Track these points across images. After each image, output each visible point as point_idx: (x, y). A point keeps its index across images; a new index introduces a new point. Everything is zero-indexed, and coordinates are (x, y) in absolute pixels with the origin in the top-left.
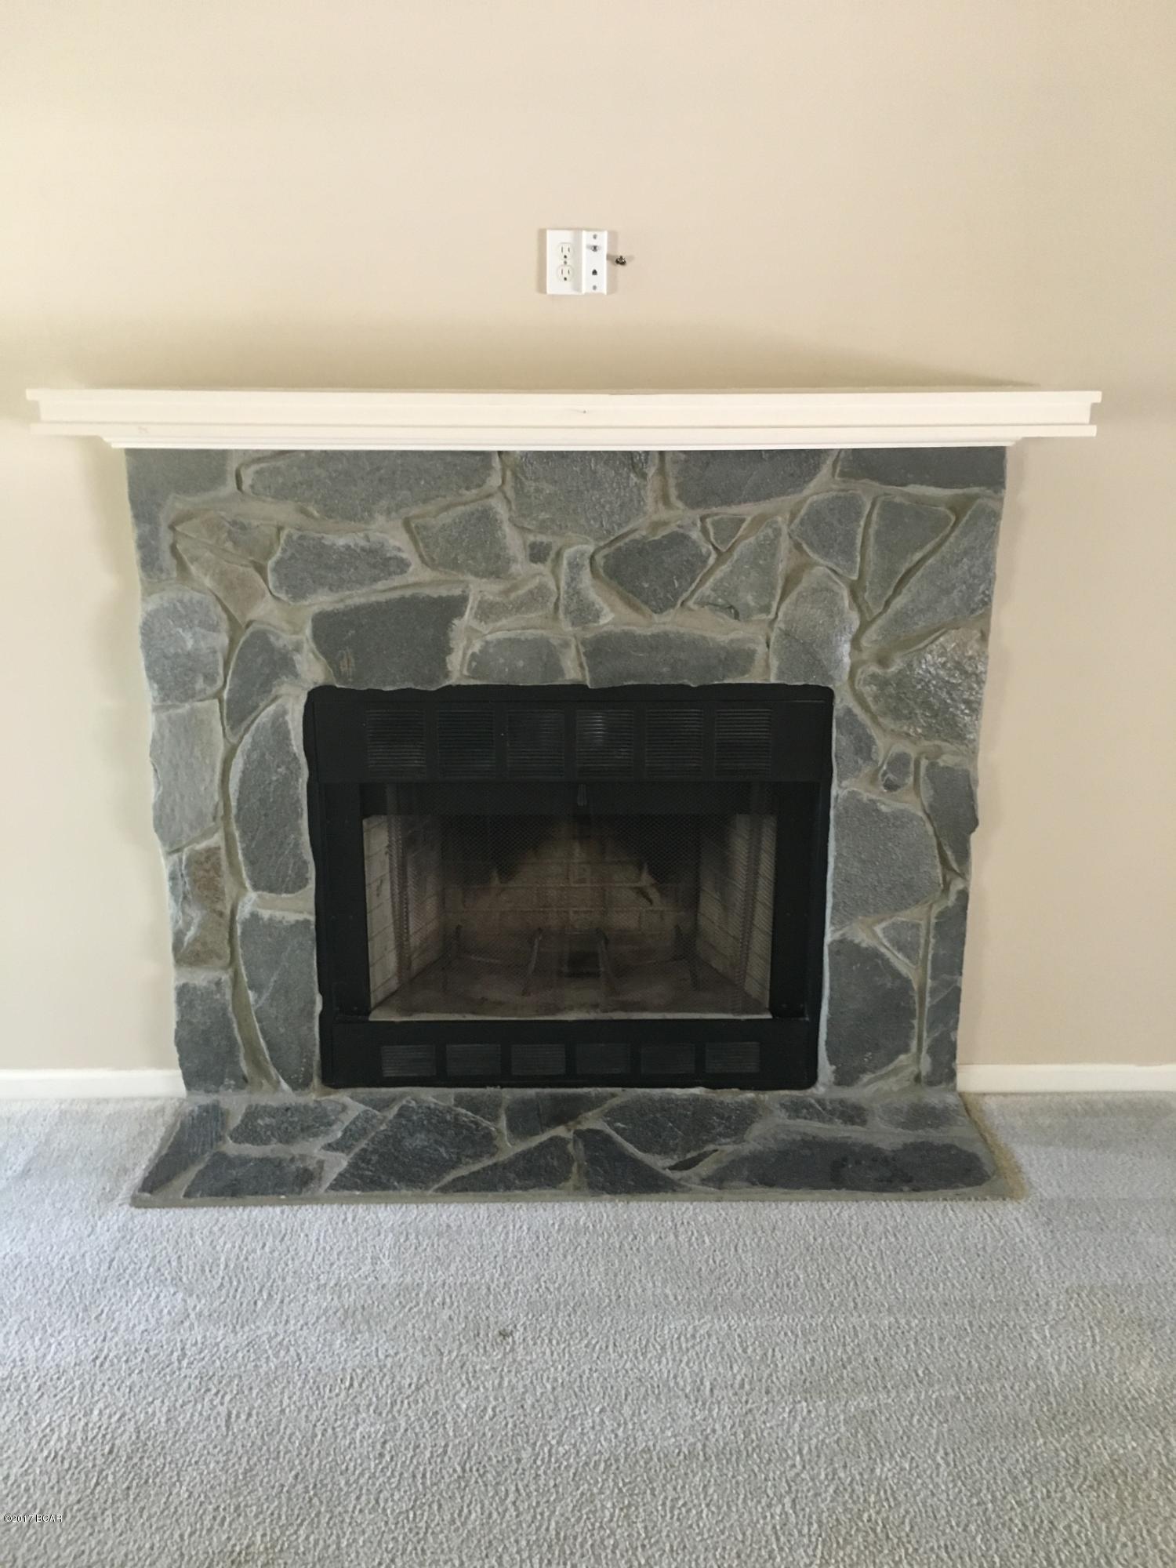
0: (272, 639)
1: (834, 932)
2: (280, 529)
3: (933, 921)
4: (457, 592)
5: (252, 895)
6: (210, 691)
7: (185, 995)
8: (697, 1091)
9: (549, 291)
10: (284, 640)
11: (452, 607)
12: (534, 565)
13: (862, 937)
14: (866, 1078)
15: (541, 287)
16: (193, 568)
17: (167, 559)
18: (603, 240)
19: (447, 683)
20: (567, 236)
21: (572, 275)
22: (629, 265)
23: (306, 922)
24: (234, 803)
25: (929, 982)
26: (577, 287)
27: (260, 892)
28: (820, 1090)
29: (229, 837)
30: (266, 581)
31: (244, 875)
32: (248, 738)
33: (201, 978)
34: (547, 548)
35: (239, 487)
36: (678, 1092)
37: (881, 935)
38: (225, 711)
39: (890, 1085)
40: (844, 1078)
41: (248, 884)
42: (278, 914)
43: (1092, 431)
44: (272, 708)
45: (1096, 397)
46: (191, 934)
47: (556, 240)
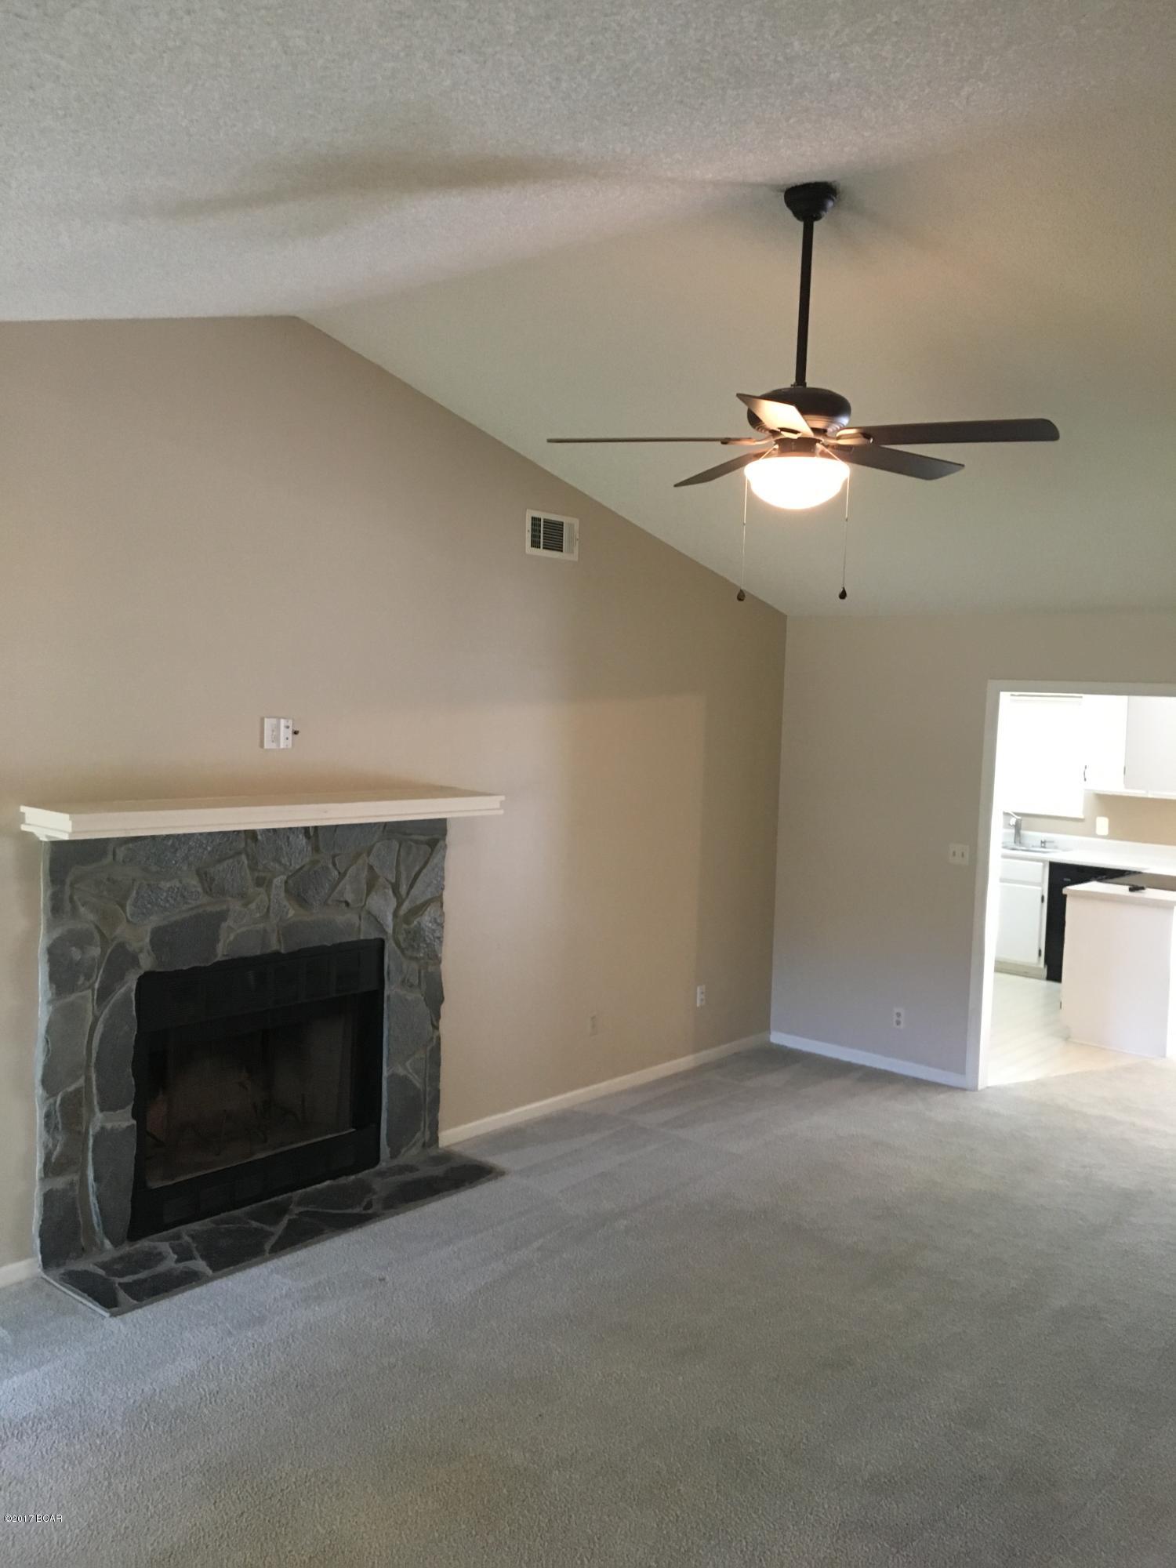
0: (128, 946)
1: (388, 1071)
2: (134, 880)
3: (428, 1054)
4: (224, 907)
5: (99, 1115)
6: (87, 984)
7: (49, 1199)
8: (327, 1183)
9: (266, 747)
10: (134, 946)
11: (222, 916)
12: (257, 889)
13: (401, 1071)
14: (403, 1151)
15: (262, 745)
16: (82, 910)
17: (68, 906)
18: (290, 723)
19: (216, 960)
20: (274, 721)
21: (276, 739)
22: (300, 734)
23: (133, 1125)
24: (94, 1055)
25: (428, 1089)
26: (279, 745)
27: (105, 1112)
28: (383, 1165)
29: (88, 1080)
30: (125, 911)
31: (95, 1103)
32: (106, 1011)
33: (60, 1183)
34: (264, 879)
35: (114, 859)
36: (318, 1186)
37: (409, 1067)
38: (95, 997)
39: (414, 1151)
40: (394, 1154)
41: (97, 1109)
42: (116, 1124)
43: (502, 812)
44: (123, 990)
45: (503, 798)
46: (56, 1154)
47: (269, 723)
